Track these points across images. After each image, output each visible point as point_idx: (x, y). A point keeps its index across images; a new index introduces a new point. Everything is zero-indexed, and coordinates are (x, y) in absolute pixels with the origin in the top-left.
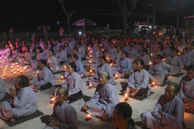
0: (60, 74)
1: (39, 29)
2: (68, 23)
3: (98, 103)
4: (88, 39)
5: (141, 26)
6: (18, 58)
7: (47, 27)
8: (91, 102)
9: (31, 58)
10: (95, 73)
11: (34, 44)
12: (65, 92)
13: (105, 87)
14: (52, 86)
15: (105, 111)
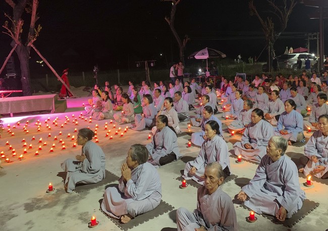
0: (183, 136)
1: (137, 66)
2: (181, 54)
3: (264, 189)
4: (215, 79)
5: (298, 55)
6: (111, 112)
7: (151, 63)
8: (253, 188)
9: (132, 111)
10: (244, 136)
11: (136, 90)
12: (219, 172)
13: (279, 162)
14: (176, 159)
15: (280, 206)
